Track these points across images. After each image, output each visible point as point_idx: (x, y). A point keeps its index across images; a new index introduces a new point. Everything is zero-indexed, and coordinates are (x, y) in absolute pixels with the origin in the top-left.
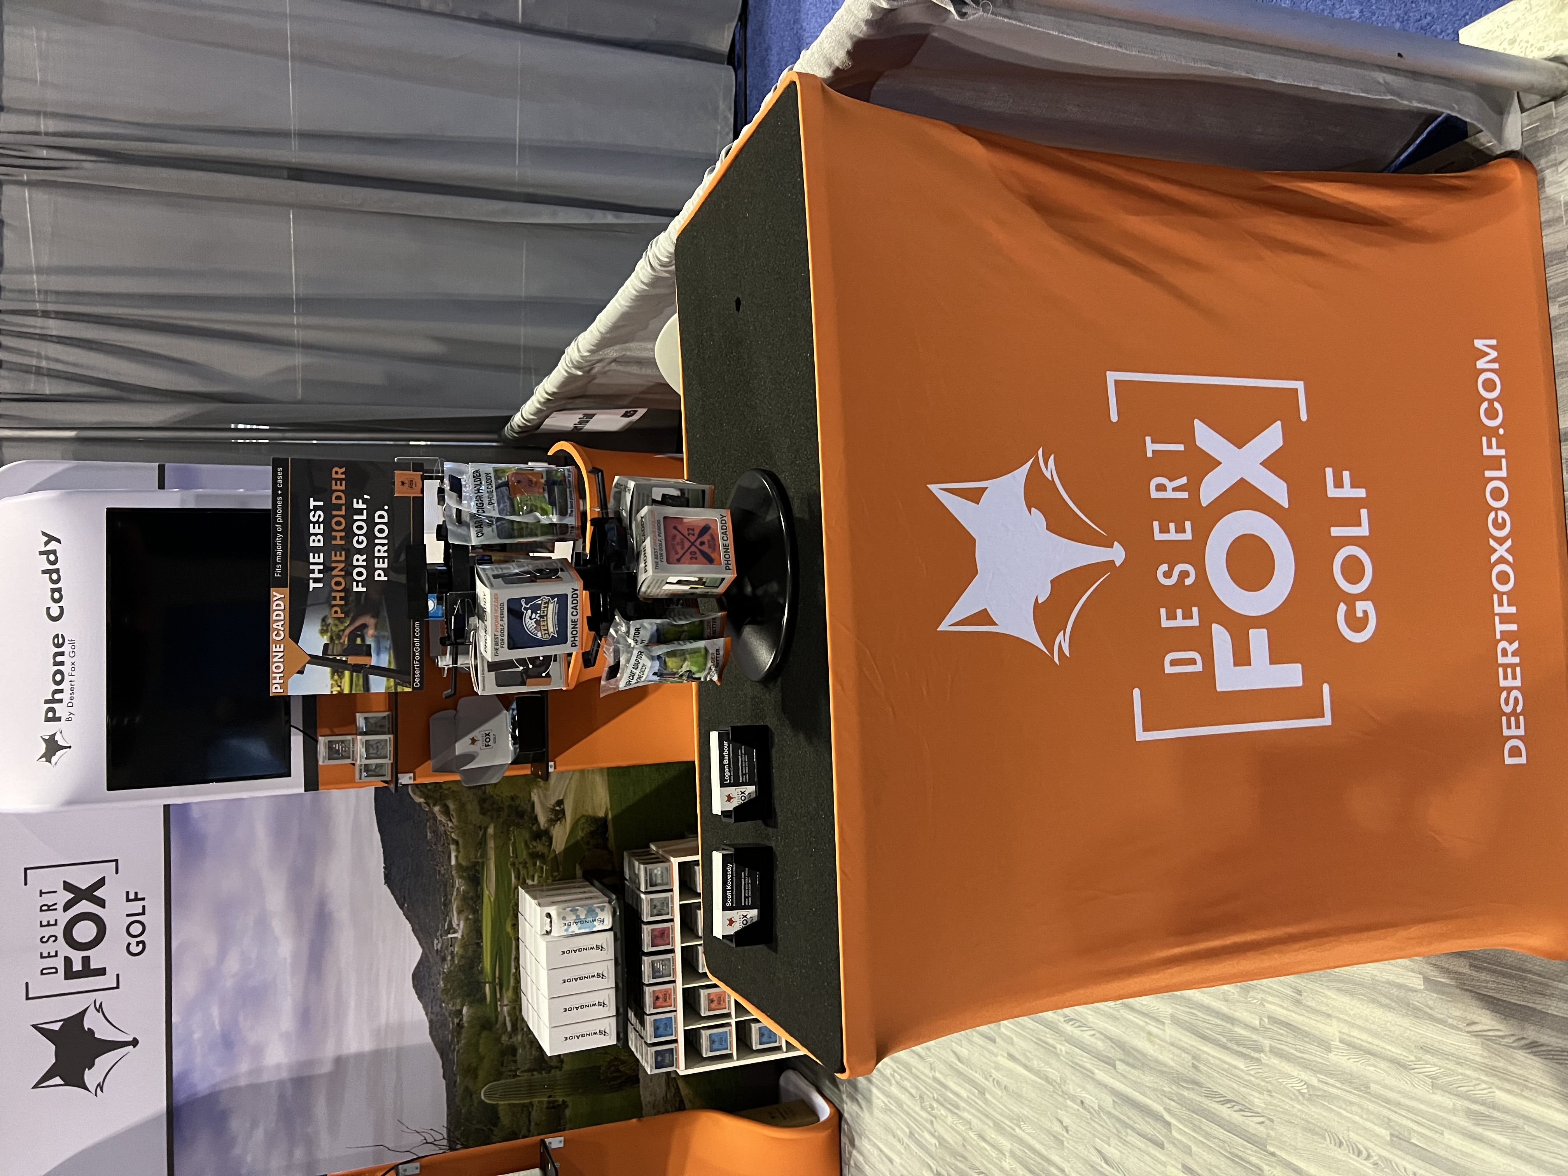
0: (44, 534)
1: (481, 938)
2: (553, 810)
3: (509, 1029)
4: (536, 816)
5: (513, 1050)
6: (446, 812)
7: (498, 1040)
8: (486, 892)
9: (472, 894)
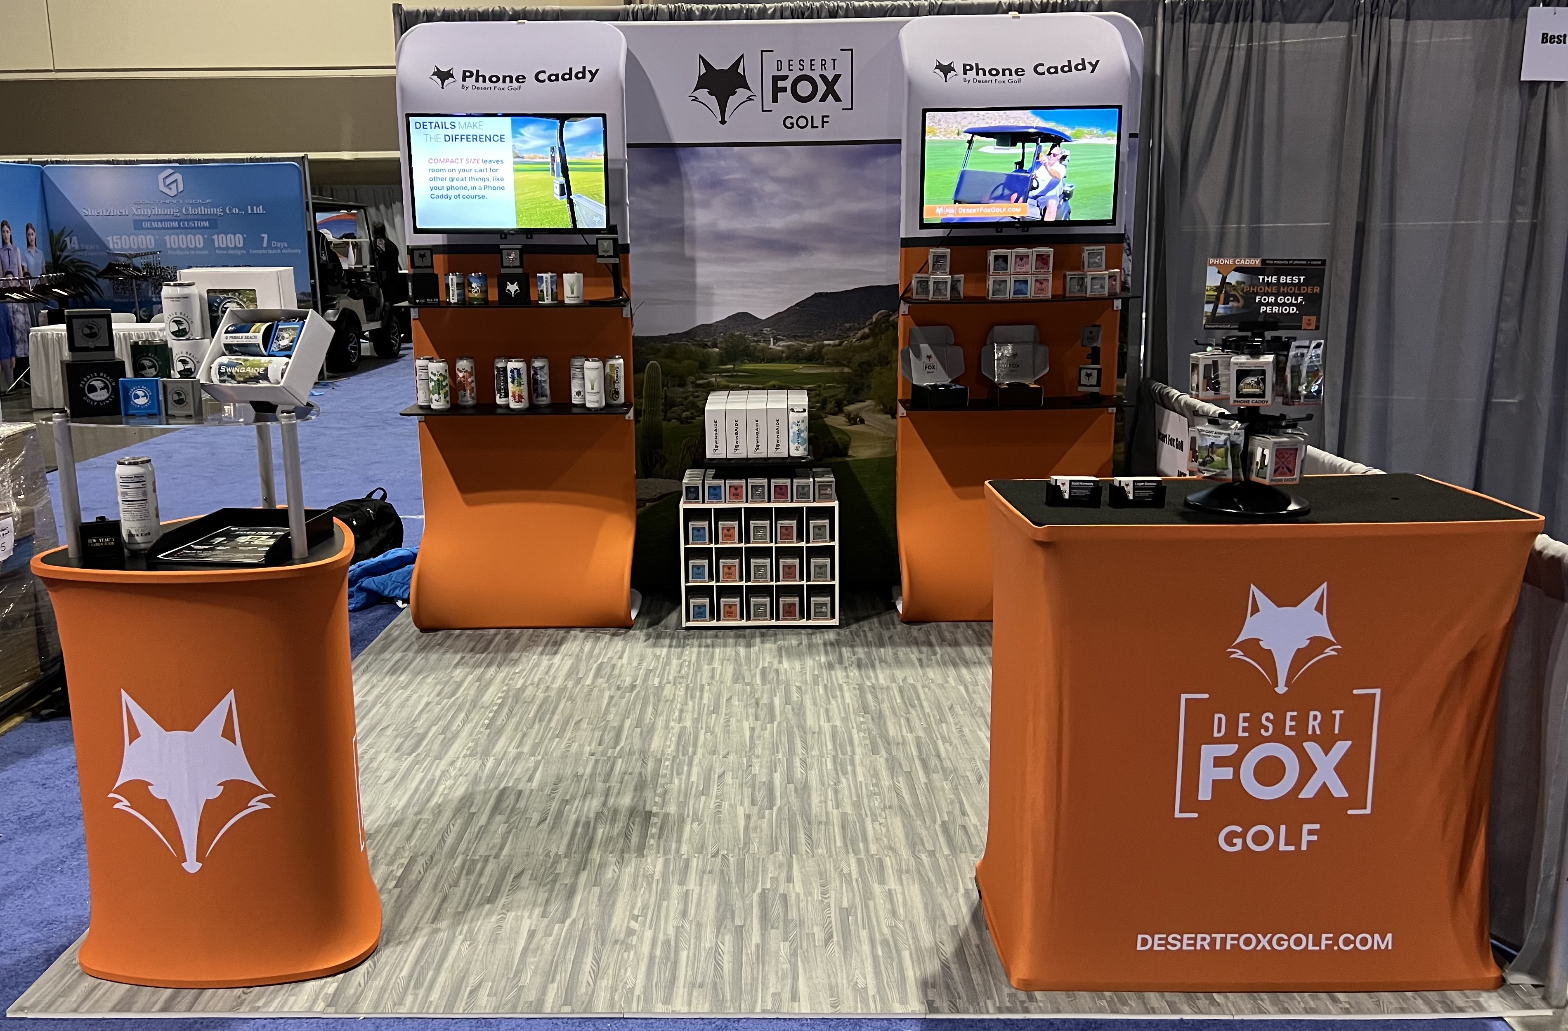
0: (1097, 62)
1: (768, 362)
2: (857, 416)
3: (699, 382)
4: (853, 403)
5: (682, 385)
6: (864, 337)
7: (691, 373)
8: (801, 366)
9: (801, 355)
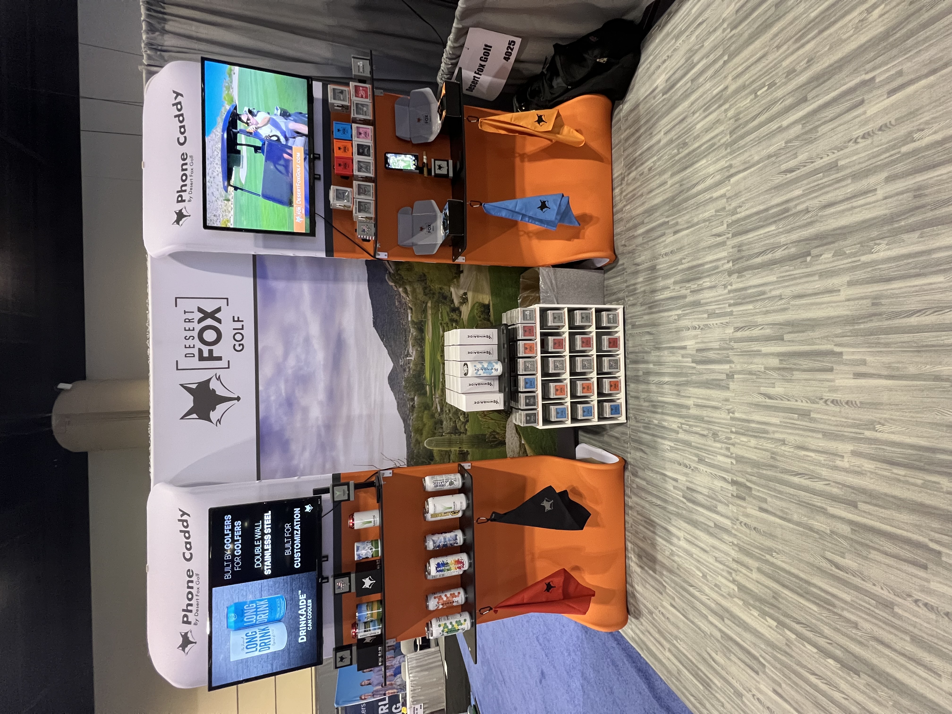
0: (174, 92)
1: (424, 361)
3: (439, 410)
4: (453, 300)
5: (441, 422)
7: (433, 416)
8: (427, 337)
9: (419, 337)
